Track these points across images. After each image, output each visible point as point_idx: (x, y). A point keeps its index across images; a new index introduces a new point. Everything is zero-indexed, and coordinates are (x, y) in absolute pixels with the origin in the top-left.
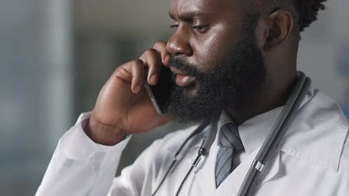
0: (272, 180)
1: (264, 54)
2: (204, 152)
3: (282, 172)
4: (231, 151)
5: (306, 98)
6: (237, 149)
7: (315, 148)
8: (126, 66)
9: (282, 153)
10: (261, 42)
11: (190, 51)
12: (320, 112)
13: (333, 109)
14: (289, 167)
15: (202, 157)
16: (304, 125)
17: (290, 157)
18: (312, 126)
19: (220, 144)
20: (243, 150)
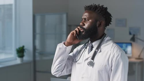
0: (99, 53)
1: (98, 28)
2: (86, 48)
3: (101, 51)
4: (91, 47)
5: (105, 38)
6: (92, 47)
7: (106, 47)
8: (73, 31)
9: (101, 48)
10: (97, 25)
11: (84, 25)
12: (108, 40)
13: (111, 40)
14: (102, 50)
15: (86, 49)
16: (105, 43)
17: (102, 49)
18: (106, 43)
19: (89, 46)
20: (93, 47)
